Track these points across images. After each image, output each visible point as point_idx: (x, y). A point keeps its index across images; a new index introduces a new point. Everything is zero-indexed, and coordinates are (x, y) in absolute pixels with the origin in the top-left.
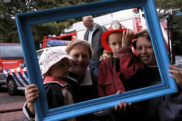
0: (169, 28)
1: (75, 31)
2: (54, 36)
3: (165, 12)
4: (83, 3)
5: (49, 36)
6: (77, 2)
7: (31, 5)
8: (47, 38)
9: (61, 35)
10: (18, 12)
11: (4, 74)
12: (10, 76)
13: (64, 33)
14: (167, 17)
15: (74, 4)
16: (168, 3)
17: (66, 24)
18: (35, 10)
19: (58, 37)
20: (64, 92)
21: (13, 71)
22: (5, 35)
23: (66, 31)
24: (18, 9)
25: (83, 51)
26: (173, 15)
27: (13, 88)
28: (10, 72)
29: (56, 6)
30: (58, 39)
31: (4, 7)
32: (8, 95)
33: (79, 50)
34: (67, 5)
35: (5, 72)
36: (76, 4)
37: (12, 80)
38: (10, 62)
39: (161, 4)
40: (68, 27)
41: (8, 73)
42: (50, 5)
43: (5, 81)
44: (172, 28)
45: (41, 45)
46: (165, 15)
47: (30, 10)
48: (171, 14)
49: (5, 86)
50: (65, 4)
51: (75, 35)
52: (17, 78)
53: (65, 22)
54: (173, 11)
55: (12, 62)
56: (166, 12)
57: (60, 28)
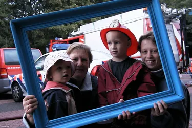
0: (182, 29)
1: (82, 34)
2: (61, 39)
3: (177, 12)
4: (92, 4)
5: (56, 39)
6: (85, 3)
7: (37, 8)
8: (53, 41)
9: (68, 38)
10: (24, 15)
11: (9, 80)
12: (15, 82)
13: (71, 36)
14: (180, 16)
15: (82, 6)
16: (182, 2)
17: (73, 26)
18: (41, 12)
19: (65, 40)
20: (68, 98)
21: (18, 76)
22: (10, 39)
23: (73, 33)
24: (23, 12)
25: (83, 55)
26: (187, 15)
27: (18, 94)
28: (15, 78)
29: (63, 8)
30: (66, 42)
31: (9, 10)
32: (14, 102)
33: (78, 53)
34: (74, 6)
35: (10, 78)
36: (84, 5)
37: (17, 87)
38: (15, 68)
39: (175, 3)
40: (76, 30)
41: (13, 79)
42: (57, 7)
43: (11, 87)
44: (186, 29)
45: (47, 49)
46: (178, 15)
47: (36, 12)
48: (184, 13)
49: (10, 93)
50: (73, 6)
51: (83, 37)
52: (22, 84)
53: (73, 25)
54: (186, 11)
55: (17, 68)
56: (179, 12)
57: (67, 30)
